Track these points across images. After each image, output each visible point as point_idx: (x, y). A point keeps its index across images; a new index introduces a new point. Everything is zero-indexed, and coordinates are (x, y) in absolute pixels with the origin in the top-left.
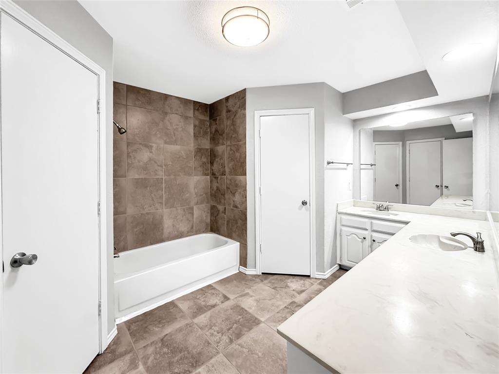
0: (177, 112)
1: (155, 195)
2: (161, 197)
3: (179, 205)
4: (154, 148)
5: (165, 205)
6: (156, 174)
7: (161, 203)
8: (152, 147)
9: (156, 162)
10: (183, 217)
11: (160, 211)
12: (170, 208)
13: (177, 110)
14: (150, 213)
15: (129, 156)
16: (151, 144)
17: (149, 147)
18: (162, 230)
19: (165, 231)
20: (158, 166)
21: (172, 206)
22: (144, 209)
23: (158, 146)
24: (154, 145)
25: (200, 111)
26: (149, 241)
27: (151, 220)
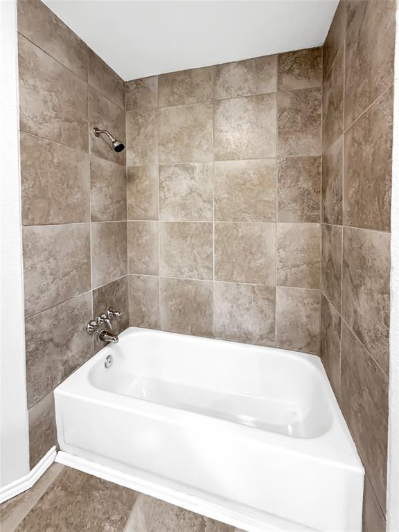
0: (240, 93)
1: (198, 253)
2: (209, 257)
3: (243, 278)
4: (197, 171)
5: (216, 273)
6: (200, 217)
7: (208, 268)
8: (193, 169)
9: (200, 195)
10: (250, 303)
11: (206, 281)
12: (226, 280)
13: (240, 89)
14: (190, 281)
15: (161, 188)
16: (192, 164)
17: (188, 169)
18: (211, 315)
19: (215, 319)
20: (204, 201)
21: (229, 277)
22: (182, 273)
23: (203, 166)
24: (196, 165)
25: (297, 71)
26: (189, 328)
27: (193, 293)
